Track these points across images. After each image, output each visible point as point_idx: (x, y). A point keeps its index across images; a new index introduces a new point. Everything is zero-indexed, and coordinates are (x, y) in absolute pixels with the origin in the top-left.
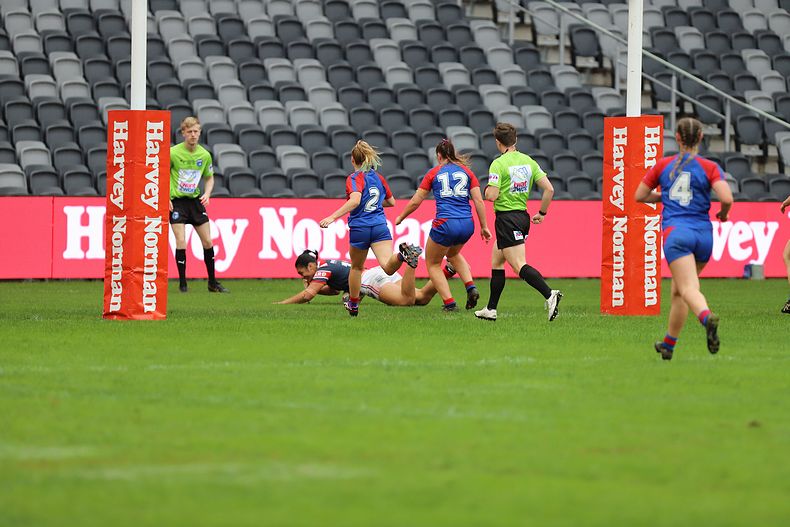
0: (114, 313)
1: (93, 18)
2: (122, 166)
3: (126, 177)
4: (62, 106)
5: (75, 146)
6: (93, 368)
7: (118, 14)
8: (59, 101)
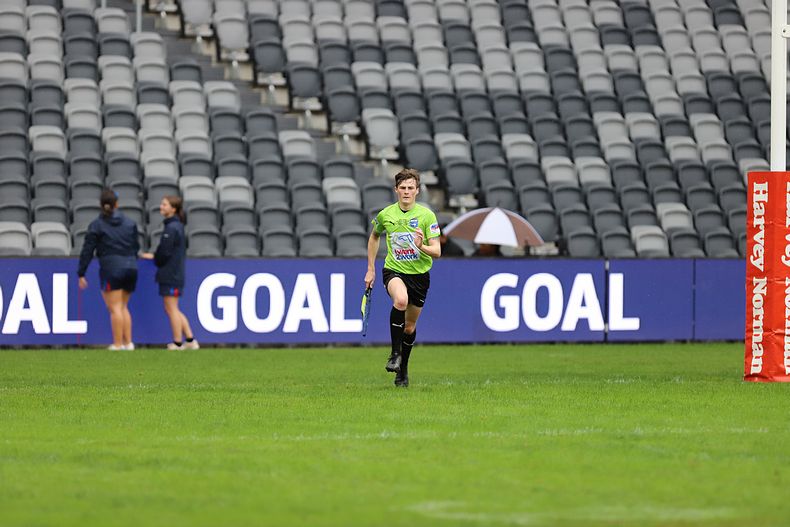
0: (755, 375)
1: (734, 80)
2: (762, 227)
3: (766, 238)
4: (703, 168)
5: (716, 208)
6: (733, 430)
7: (759, 75)
8: (699, 163)
